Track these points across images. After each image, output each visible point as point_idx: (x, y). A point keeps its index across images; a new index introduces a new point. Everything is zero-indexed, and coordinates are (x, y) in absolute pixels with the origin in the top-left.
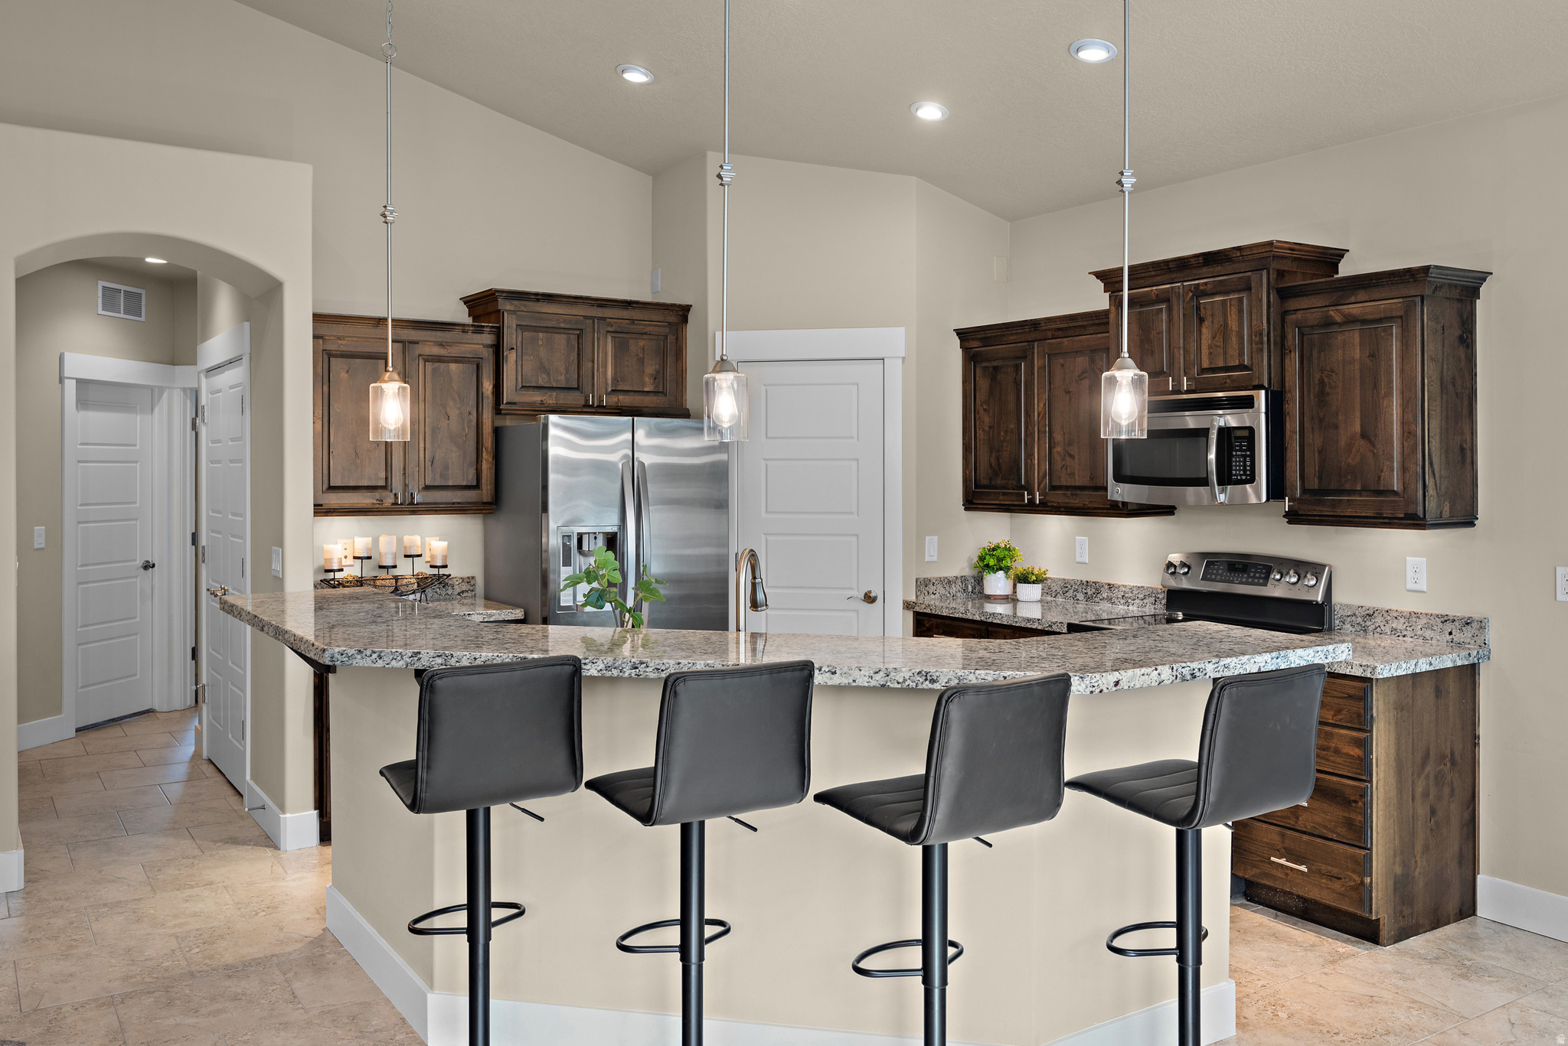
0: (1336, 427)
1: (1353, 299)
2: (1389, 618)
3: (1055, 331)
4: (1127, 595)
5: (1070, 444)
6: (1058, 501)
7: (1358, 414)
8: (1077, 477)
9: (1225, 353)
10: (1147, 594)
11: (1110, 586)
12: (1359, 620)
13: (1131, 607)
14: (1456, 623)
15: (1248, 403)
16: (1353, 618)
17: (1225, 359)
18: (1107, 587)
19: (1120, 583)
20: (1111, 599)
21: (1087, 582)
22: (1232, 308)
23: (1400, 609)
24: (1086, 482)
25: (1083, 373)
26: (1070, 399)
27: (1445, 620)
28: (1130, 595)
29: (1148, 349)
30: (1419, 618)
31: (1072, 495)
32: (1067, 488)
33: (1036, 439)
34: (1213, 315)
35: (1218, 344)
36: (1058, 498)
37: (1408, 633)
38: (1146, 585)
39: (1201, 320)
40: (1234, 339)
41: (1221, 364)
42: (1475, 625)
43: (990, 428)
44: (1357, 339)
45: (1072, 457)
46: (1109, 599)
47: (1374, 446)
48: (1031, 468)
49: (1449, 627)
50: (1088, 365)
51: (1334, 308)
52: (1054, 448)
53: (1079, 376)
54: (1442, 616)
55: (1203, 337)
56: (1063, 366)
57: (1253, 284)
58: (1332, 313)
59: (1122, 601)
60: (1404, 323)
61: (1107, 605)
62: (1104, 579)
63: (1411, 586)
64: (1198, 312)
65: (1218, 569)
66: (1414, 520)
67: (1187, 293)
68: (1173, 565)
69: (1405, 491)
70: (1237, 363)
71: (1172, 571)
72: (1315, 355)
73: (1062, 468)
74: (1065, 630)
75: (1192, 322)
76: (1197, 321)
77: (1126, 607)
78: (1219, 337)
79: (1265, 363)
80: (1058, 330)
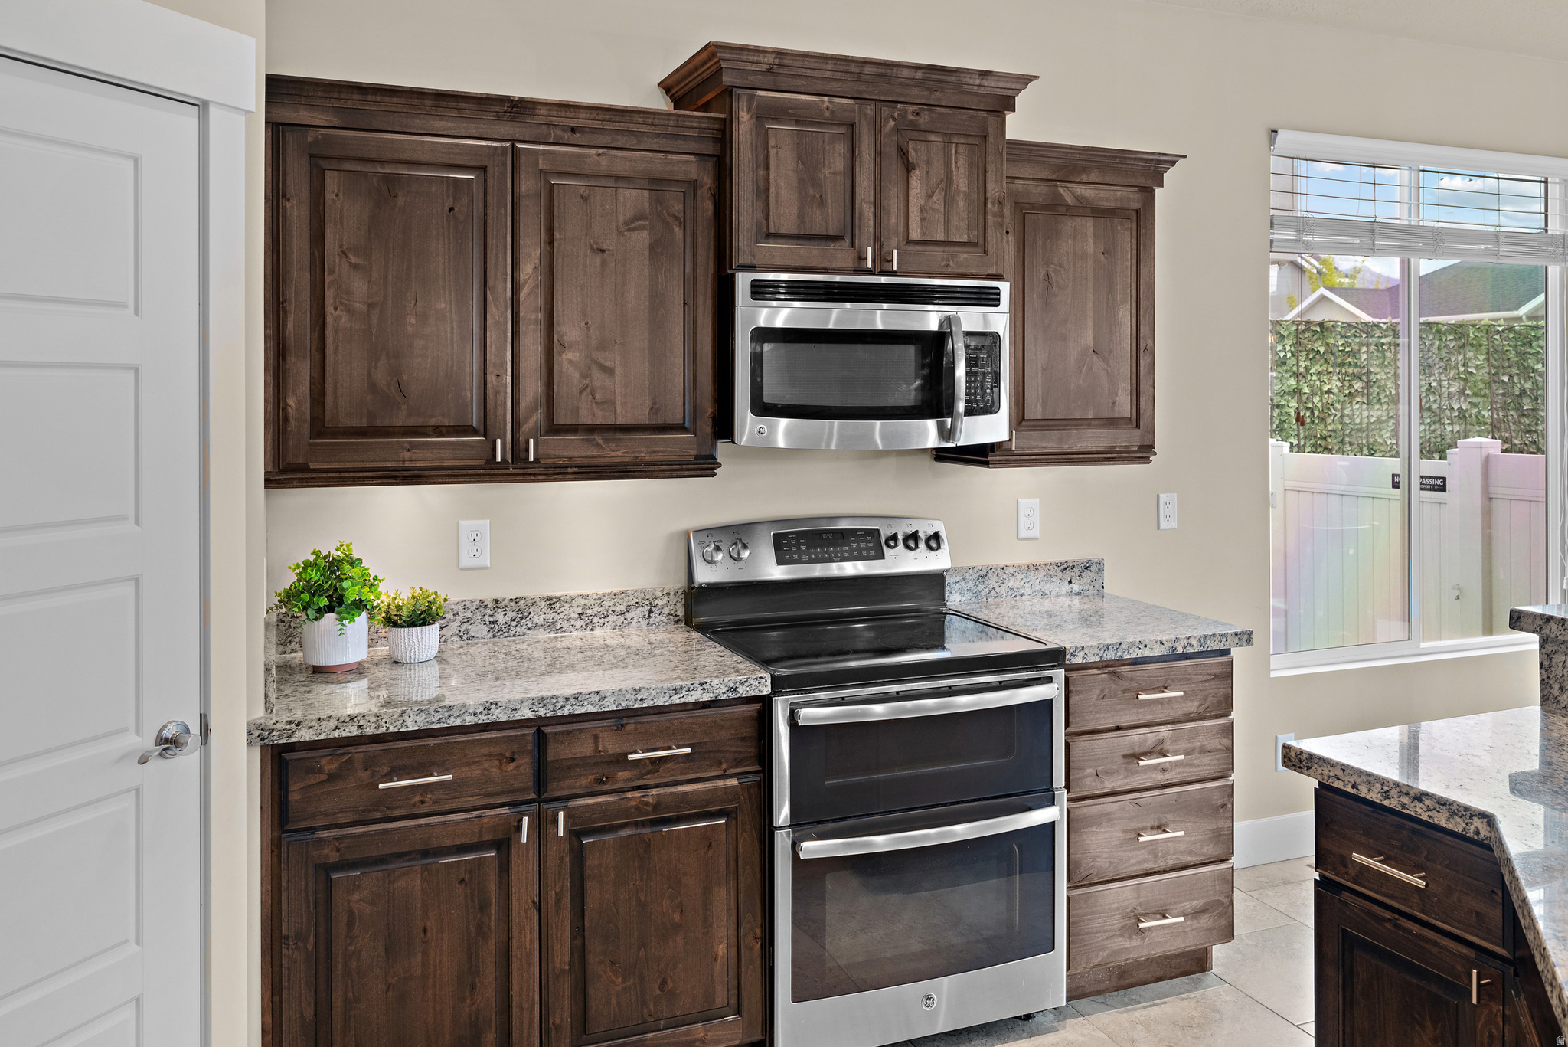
0: (1065, 338)
1: (1084, 178)
2: (1005, 576)
3: (564, 131)
4: (589, 611)
5: (603, 346)
6: (571, 454)
7: (1090, 323)
8: (619, 408)
9: (947, 222)
10: (633, 602)
11: (551, 602)
12: (970, 585)
13: (598, 632)
14: (1076, 570)
16: (963, 584)
17: (947, 231)
18: (543, 603)
19: (573, 593)
20: (554, 623)
21: (497, 601)
22: (959, 157)
23: (1017, 563)
24: (643, 417)
25: (635, 219)
26: (604, 263)
27: (1065, 567)
28: (597, 609)
29: (814, 196)
30: (1037, 570)
31: (606, 441)
32: (592, 429)
33: (509, 335)
34: (928, 163)
35: (936, 207)
36: (573, 447)
37: (1027, 591)
38: (630, 588)
39: (909, 168)
40: (961, 203)
41: (940, 237)
42: (1094, 568)
43: (371, 306)
44: (1090, 230)
45: (609, 371)
46: (551, 625)
47: (1108, 364)
48: (497, 392)
49: (1068, 574)
50: (647, 205)
51: (1063, 184)
52: (560, 354)
53: (626, 223)
54: (1062, 564)
55: (912, 192)
56: (585, 199)
57: (991, 130)
58: (1061, 190)
59: (578, 624)
60: (1142, 219)
61: (544, 636)
62: (536, 590)
63: (1024, 533)
64: (903, 153)
65: (798, 545)
66: (1143, 453)
67: (887, 120)
68: (718, 549)
69: (1140, 418)
70: (965, 239)
71: (719, 557)
72: (1040, 243)
73: (581, 392)
74: (767, 690)
75: (894, 168)
76: (901, 169)
77: (588, 632)
78: (938, 197)
79: (1004, 247)
80: (573, 130)
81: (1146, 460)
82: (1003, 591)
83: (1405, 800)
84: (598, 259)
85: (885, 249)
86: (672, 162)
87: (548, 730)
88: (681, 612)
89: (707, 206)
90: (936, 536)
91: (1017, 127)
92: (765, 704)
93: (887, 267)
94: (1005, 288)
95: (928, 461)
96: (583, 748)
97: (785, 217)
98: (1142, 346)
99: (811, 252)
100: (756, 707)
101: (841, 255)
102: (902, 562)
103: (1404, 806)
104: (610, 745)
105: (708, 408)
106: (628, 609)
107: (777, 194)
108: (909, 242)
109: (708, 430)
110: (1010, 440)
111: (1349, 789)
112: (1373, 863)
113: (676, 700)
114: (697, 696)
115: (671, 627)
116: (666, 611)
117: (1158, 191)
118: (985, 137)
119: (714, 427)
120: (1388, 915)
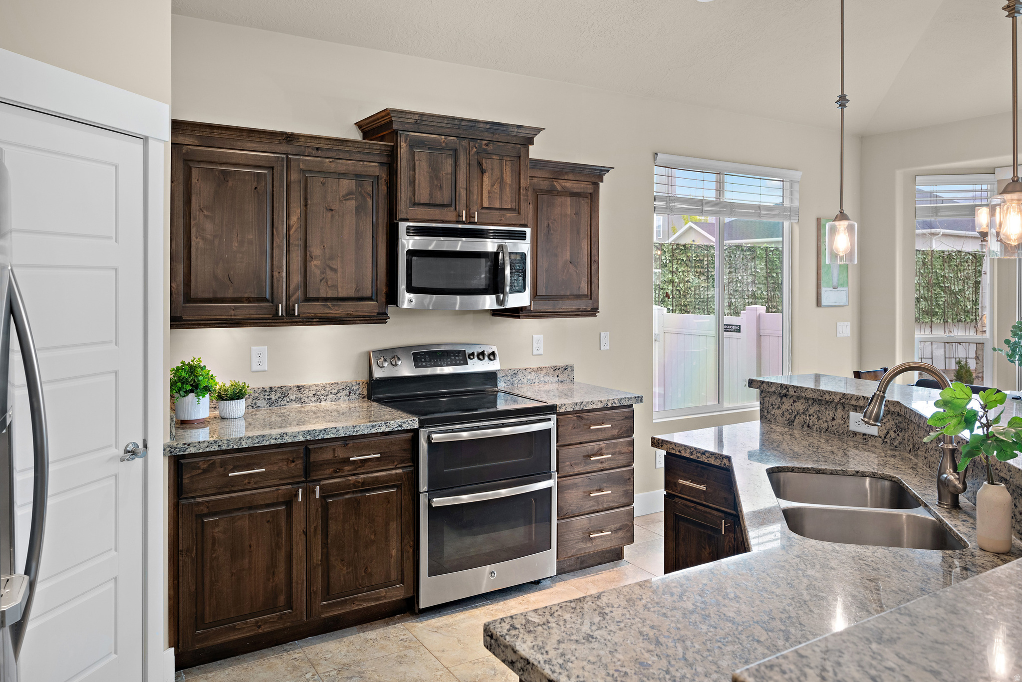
0: (556, 256)
1: (566, 177)
2: (526, 373)
3: (313, 150)
4: (319, 393)
5: (332, 258)
6: (316, 312)
7: (568, 248)
8: (340, 289)
9: (501, 198)
10: (341, 388)
11: (299, 388)
12: (509, 378)
13: (323, 403)
14: (560, 370)
15: (521, 236)
16: (506, 378)
17: (501, 203)
18: (295, 389)
19: (310, 383)
20: (301, 399)
21: (271, 388)
22: (507, 167)
23: (532, 367)
24: (352, 293)
25: (348, 194)
26: (332, 216)
27: (555, 369)
28: (323, 392)
29: (437, 185)
30: (542, 370)
31: (333, 305)
32: (326, 299)
33: (285, 252)
34: (492, 169)
35: (496, 191)
36: (317, 309)
37: (537, 381)
38: (340, 381)
39: (483, 172)
40: (508, 189)
41: (498, 206)
42: (569, 369)
43: (215, 236)
44: (569, 203)
45: (335, 270)
46: (299, 400)
47: (577, 268)
48: (278, 281)
49: (557, 372)
50: (354, 187)
51: (556, 180)
52: (310, 262)
53: (343, 197)
54: (554, 367)
55: (484, 184)
56: (323, 184)
57: (522, 154)
58: (555, 183)
59: (313, 399)
60: (593, 198)
61: (296, 406)
62: (292, 382)
63: (535, 352)
64: (480, 164)
65: (425, 358)
66: (593, 312)
67: (472, 148)
68: (385, 360)
69: (592, 295)
70: (509, 207)
71: (386, 364)
72: (545, 209)
73: (321, 281)
74: (417, 426)
75: (475, 171)
76: (479, 171)
77: (318, 404)
78: (497, 186)
79: (528, 210)
80: (318, 149)
81: (595, 315)
82: (525, 381)
83: (699, 455)
84: (329, 214)
85: (471, 211)
86: (367, 166)
87: (311, 447)
88: (365, 393)
89: (383, 188)
90: (493, 353)
91: (535, 152)
92: (415, 432)
93: (472, 220)
94: (528, 231)
95: (488, 317)
96: (328, 456)
97: (423, 195)
98: (593, 260)
99: (435, 213)
100: (411, 434)
101: (450, 214)
102: (475, 366)
103: (698, 457)
104: (341, 454)
105: (383, 289)
106: (339, 391)
107: (419, 184)
108: (483, 208)
109: (384, 300)
110: (531, 305)
111: (678, 453)
112: (687, 483)
113: (373, 431)
114: (383, 429)
115: (361, 400)
116: (358, 392)
117: (601, 184)
118: (519, 157)
119: (386, 299)
120: (692, 505)
